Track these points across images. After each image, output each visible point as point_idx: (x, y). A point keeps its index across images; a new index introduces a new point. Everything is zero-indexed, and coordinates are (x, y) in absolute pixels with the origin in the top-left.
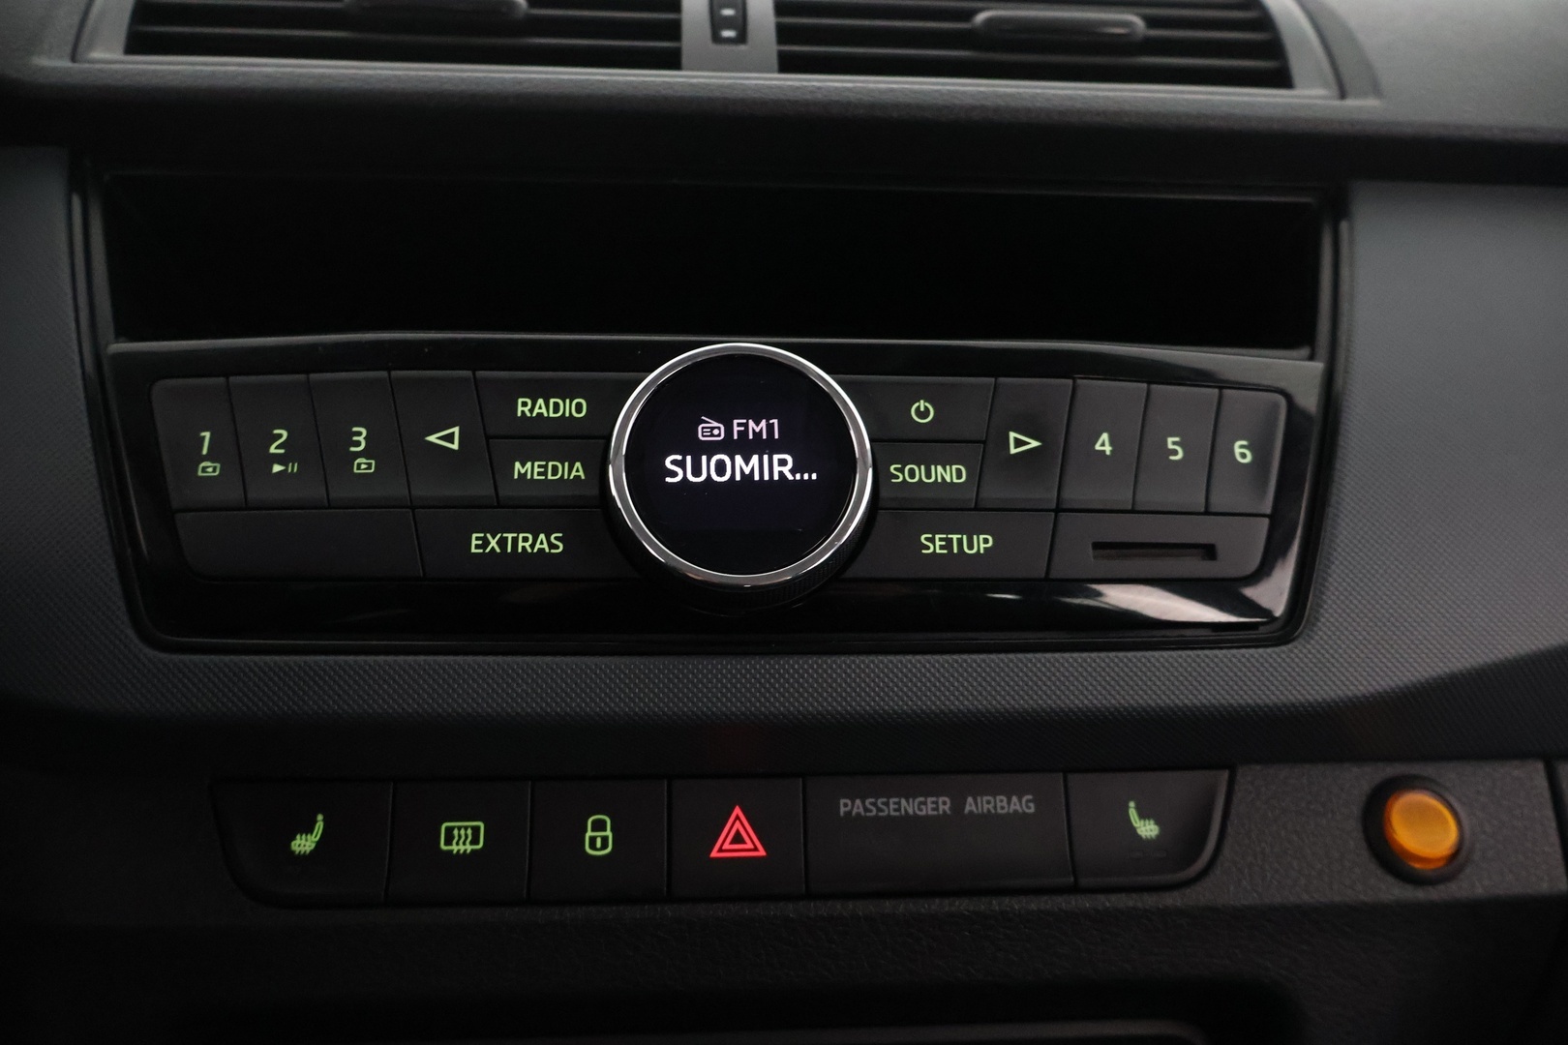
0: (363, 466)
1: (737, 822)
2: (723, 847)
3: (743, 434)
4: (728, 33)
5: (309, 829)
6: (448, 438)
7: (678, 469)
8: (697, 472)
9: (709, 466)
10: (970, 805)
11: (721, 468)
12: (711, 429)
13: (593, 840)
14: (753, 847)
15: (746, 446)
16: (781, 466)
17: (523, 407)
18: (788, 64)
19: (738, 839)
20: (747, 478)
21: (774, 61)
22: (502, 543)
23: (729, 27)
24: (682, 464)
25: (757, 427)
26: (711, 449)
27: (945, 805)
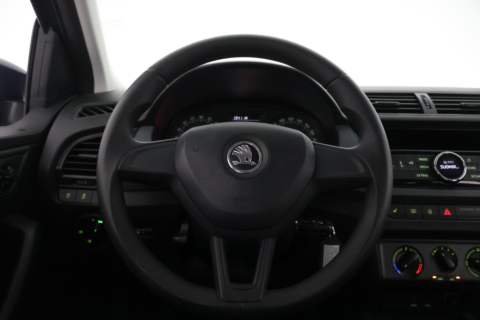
0: (402, 166)
1: (447, 210)
2: (446, 213)
3: (449, 163)
4: (428, 107)
5: (395, 209)
6: (411, 163)
7: (442, 167)
8: (444, 167)
9: (446, 166)
10: (476, 210)
11: (447, 167)
12: (445, 162)
13: (429, 212)
14: (449, 214)
15: (450, 164)
16: (454, 167)
17: (420, 159)
18: (439, 112)
19: (447, 212)
20: (451, 168)
21: (436, 112)
22: (421, 175)
23: (428, 106)
24: (442, 166)
25: (451, 162)
26: (446, 165)
27: (473, 209)
